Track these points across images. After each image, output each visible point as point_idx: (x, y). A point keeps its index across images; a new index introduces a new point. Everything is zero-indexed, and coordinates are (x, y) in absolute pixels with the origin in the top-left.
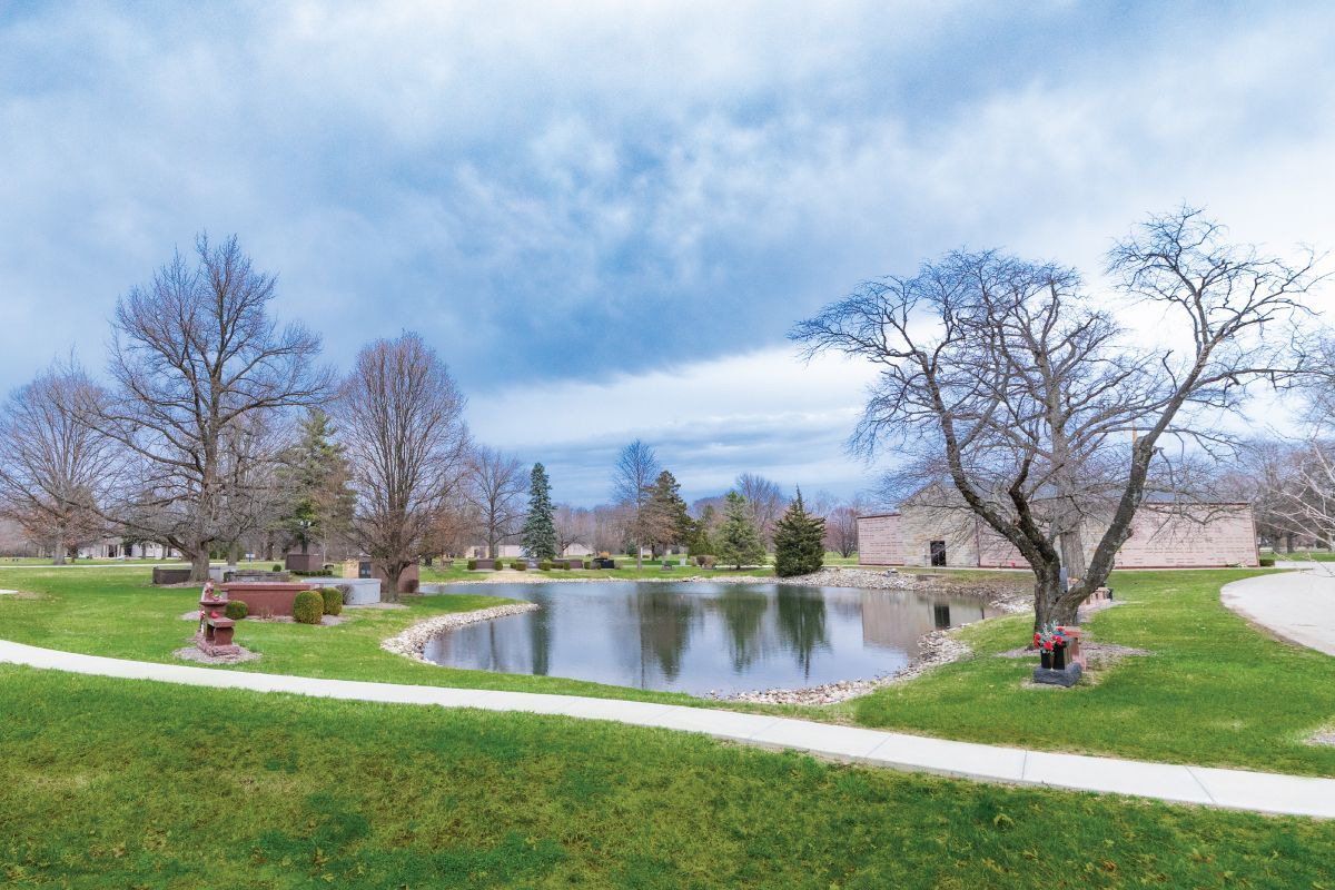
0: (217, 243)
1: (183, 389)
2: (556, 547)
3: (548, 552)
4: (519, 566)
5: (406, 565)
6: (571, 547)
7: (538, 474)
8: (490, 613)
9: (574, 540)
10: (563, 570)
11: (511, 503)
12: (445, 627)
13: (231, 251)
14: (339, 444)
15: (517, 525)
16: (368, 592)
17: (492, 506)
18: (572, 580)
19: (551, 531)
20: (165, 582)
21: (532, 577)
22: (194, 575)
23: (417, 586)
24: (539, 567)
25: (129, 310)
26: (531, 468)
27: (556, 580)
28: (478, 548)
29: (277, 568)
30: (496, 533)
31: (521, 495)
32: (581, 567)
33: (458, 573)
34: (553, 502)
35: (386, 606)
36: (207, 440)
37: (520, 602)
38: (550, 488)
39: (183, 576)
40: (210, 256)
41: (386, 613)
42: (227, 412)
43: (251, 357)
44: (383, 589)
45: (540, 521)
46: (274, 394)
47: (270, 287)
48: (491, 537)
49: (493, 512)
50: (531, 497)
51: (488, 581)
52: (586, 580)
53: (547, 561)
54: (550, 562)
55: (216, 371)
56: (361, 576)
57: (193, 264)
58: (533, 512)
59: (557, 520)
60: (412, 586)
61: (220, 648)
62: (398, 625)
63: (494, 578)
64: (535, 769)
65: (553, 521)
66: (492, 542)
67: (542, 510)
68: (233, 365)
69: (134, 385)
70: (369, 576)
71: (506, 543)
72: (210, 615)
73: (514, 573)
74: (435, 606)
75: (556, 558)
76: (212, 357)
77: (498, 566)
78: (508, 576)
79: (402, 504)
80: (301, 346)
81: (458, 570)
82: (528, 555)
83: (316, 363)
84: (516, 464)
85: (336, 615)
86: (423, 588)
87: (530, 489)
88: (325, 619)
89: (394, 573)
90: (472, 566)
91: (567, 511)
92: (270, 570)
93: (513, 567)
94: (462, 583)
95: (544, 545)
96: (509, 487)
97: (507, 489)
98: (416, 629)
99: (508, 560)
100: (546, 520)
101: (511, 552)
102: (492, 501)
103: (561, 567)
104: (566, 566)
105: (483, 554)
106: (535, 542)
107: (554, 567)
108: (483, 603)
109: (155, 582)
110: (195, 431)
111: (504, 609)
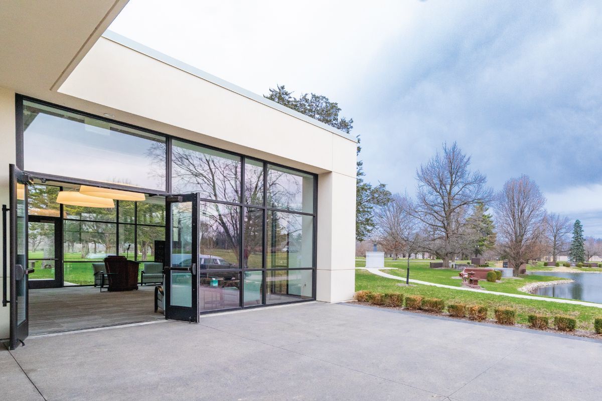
0: (449, 147)
1: (439, 200)
2: (585, 257)
3: (581, 260)
4: (567, 265)
5: (522, 263)
6: (593, 257)
7: (578, 225)
8: (555, 282)
9: (595, 254)
10: (588, 268)
11: (563, 238)
12: (538, 287)
13: (454, 147)
14: (489, 214)
15: (566, 247)
16: (509, 272)
17: (555, 239)
18: (592, 272)
19: (583, 250)
20: (434, 267)
21: (573, 270)
22: (444, 265)
23: (525, 272)
24: (577, 266)
25: (420, 173)
26: (574, 221)
27: (584, 272)
28: (547, 257)
29: (469, 263)
30: (557, 250)
31: (568, 234)
32: (597, 266)
33: (539, 267)
34: (584, 237)
35: (514, 278)
36: (448, 217)
37: (567, 279)
38: (583, 231)
39: (440, 265)
40: (447, 151)
41: (516, 280)
42: (453, 207)
43: (461, 186)
44: (514, 272)
45: (577, 246)
46: (470, 200)
47: (469, 159)
48: (554, 252)
49: (555, 241)
50: (573, 235)
51: (553, 271)
52: (598, 272)
53: (580, 263)
54: (582, 264)
55: (449, 194)
56: (504, 267)
57: (442, 155)
58: (574, 242)
59: (586, 245)
60: (523, 271)
61: (475, 286)
62: (521, 285)
63: (555, 270)
64: (572, 313)
65: (584, 246)
66: (554, 255)
67: (579, 241)
68: (456, 189)
69: (424, 200)
70: (507, 267)
71: (560, 255)
72: (471, 277)
73: (565, 268)
74: (533, 279)
75: (585, 262)
76: (448, 187)
77: (557, 265)
78: (561, 269)
79: (521, 241)
80: (480, 180)
81: (540, 266)
82: (571, 260)
83: (485, 187)
84: (567, 220)
85: (499, 280)
86: (528, 272)
87: (573, 232)
88: (497, 281)
89: (517, 267)
90: (546, 264)
91: (592, 240)
92: (466, 263)
93: (564, 265)
94: (541, 271)
95: (579, 256)
96: (563, 231)
97: (562, 231)
98: (528, 286)
99: (562, 262)
100: (581, 245)
101: (564, 259)
102: (555, 237)
103: (587, 266)
104: (590, 266)
105: (549, 260)
106: (575, 255)
107: (584, 266)
108: (552, 279)
109: (431, 267)
110: (443, 214)
111: (561, 281)
